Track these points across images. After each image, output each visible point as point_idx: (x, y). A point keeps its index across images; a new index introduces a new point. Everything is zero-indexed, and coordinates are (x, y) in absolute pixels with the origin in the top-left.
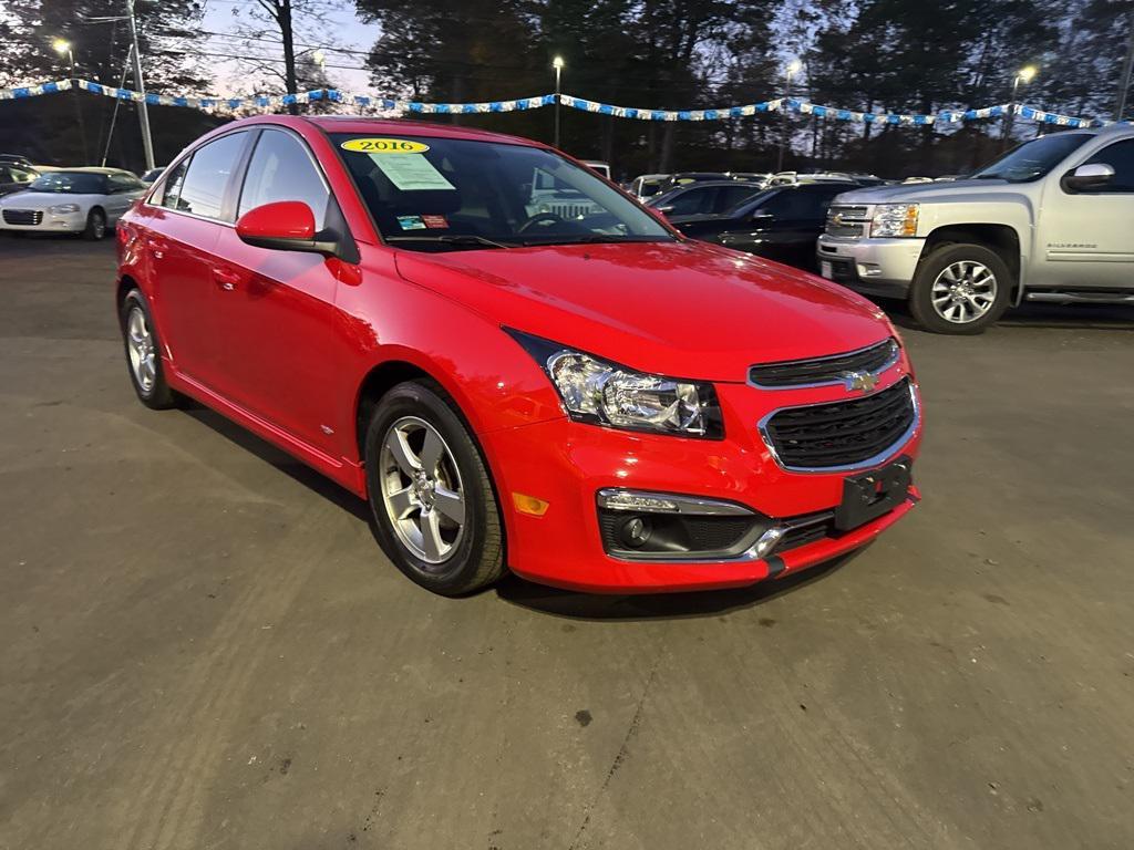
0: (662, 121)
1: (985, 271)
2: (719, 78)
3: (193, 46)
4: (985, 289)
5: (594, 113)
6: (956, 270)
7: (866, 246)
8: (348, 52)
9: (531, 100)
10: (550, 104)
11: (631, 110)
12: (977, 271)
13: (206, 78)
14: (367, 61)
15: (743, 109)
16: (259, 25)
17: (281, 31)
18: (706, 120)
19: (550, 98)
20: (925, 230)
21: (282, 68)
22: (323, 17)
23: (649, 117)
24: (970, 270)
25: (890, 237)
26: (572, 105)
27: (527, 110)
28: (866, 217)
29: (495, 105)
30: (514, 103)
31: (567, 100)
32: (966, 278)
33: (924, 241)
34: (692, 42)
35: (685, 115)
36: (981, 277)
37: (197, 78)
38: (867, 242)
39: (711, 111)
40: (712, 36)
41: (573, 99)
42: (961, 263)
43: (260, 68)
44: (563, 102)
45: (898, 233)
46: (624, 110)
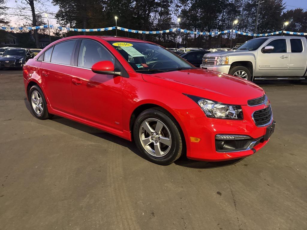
0: (145, 34)
1: (245, 73)
3: (3, 12)
4: (245, 77)
5: (127, 32)
6: (238, 73)
7: (215, 67)
8: (51, 14)
9: (109, 28)
10: (114, 29)
11: (136, 31)
12: (243, 73)
13: (8, 21)
14: (55, 16)
15: (166, 31)
16: (24, 6)
17: (30, 7)
18: (157, 34)
19: (114, 27)
20: (230, 63)
21: (32, 18)
22: (43, 4)
23: (141, 33)
24: (241, 73)
25: (221, 65)
26: (120, 29)
27: (108, 31)
28: (215, 60)
29: (99, 29)
30: (104, 29)
31: (119, 28)
32: (240, 75)
33: (230, 66)
34: (149, 13)
35: (151, 32)
36: (244, 74)
37: (5, 21)
38: (215, 66)
39: (158, 31)
40: (154, 11)
41: (120, 28)
42: (239, 71)
43: (25, 18)
44: (118, 28)
45: (223, 64)
46: (135, 31)
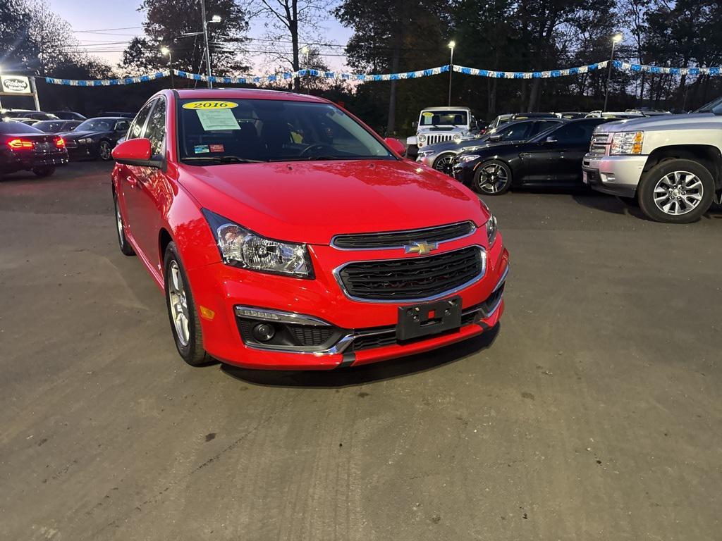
0: (521, 79)
1: (694, 178)
2: (573, 49)
3: (243, 47)
4: (695, 191)
5: (475, 76)
6: (672, 178)
7: (607, 161)
8: (330, 45)
9: (434, 69)
10: (446, 72)
11: (500, 73)
12: (688, 178)
13: (248, 65)
14: (345, 50)
15: (580, 69)
16: (279, 32)
17: (291, 34)
18: (552, 77)
19: (446, 68)
20: (648, 149)
21: (291, 58)
22: (316, 25)
23: (513, 77)
24: (683, 177)
25: (624, 154)
26: (460, 71)
27: (431, 76)
28: (608, 142)
29: (410, 74)
30: (422, 72)
31: (457, 68)
32: (680, 183)
33: (647, 157)
34: (553, 25)
35: (537, 75)
36: (692, 182)
37: (244, 66)
38: (608, 158)
39: (556, 71)
40: (567, 20)
41: (461, 67)
42: (675, 173)
43: (279, 58)
44: (455, 70)
45: (629, 152)
46: (495, 73)
